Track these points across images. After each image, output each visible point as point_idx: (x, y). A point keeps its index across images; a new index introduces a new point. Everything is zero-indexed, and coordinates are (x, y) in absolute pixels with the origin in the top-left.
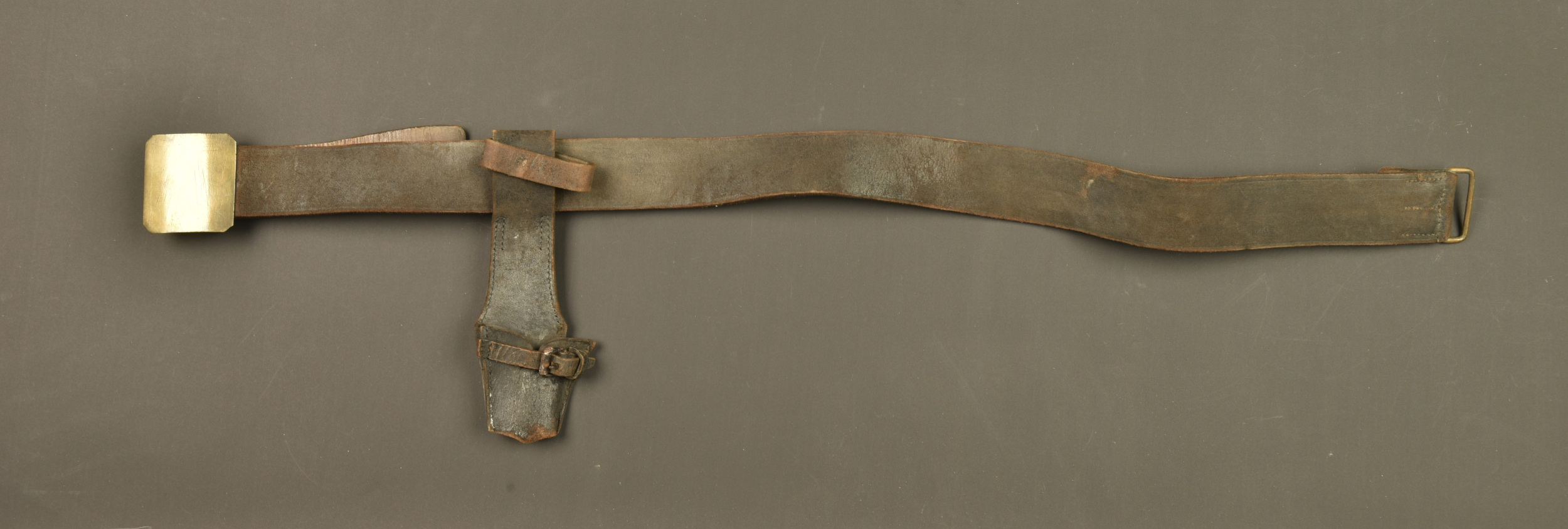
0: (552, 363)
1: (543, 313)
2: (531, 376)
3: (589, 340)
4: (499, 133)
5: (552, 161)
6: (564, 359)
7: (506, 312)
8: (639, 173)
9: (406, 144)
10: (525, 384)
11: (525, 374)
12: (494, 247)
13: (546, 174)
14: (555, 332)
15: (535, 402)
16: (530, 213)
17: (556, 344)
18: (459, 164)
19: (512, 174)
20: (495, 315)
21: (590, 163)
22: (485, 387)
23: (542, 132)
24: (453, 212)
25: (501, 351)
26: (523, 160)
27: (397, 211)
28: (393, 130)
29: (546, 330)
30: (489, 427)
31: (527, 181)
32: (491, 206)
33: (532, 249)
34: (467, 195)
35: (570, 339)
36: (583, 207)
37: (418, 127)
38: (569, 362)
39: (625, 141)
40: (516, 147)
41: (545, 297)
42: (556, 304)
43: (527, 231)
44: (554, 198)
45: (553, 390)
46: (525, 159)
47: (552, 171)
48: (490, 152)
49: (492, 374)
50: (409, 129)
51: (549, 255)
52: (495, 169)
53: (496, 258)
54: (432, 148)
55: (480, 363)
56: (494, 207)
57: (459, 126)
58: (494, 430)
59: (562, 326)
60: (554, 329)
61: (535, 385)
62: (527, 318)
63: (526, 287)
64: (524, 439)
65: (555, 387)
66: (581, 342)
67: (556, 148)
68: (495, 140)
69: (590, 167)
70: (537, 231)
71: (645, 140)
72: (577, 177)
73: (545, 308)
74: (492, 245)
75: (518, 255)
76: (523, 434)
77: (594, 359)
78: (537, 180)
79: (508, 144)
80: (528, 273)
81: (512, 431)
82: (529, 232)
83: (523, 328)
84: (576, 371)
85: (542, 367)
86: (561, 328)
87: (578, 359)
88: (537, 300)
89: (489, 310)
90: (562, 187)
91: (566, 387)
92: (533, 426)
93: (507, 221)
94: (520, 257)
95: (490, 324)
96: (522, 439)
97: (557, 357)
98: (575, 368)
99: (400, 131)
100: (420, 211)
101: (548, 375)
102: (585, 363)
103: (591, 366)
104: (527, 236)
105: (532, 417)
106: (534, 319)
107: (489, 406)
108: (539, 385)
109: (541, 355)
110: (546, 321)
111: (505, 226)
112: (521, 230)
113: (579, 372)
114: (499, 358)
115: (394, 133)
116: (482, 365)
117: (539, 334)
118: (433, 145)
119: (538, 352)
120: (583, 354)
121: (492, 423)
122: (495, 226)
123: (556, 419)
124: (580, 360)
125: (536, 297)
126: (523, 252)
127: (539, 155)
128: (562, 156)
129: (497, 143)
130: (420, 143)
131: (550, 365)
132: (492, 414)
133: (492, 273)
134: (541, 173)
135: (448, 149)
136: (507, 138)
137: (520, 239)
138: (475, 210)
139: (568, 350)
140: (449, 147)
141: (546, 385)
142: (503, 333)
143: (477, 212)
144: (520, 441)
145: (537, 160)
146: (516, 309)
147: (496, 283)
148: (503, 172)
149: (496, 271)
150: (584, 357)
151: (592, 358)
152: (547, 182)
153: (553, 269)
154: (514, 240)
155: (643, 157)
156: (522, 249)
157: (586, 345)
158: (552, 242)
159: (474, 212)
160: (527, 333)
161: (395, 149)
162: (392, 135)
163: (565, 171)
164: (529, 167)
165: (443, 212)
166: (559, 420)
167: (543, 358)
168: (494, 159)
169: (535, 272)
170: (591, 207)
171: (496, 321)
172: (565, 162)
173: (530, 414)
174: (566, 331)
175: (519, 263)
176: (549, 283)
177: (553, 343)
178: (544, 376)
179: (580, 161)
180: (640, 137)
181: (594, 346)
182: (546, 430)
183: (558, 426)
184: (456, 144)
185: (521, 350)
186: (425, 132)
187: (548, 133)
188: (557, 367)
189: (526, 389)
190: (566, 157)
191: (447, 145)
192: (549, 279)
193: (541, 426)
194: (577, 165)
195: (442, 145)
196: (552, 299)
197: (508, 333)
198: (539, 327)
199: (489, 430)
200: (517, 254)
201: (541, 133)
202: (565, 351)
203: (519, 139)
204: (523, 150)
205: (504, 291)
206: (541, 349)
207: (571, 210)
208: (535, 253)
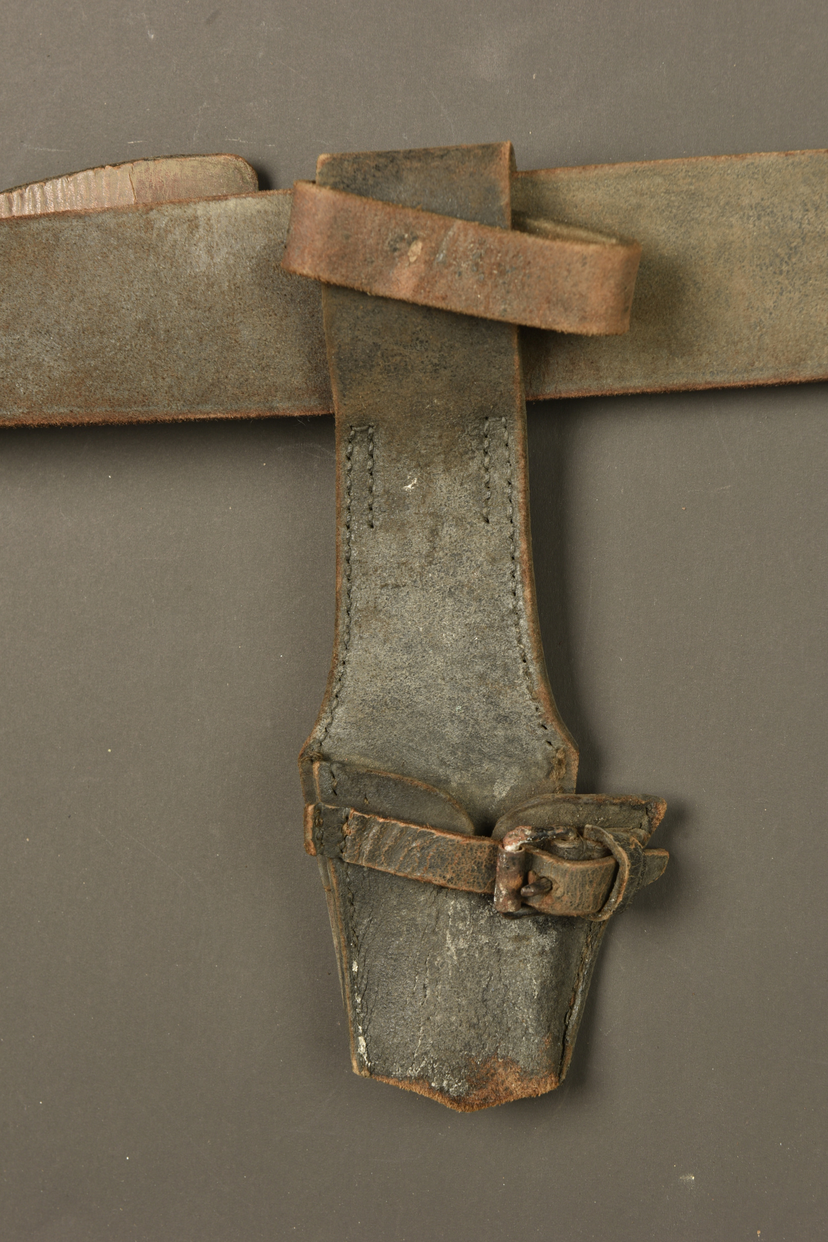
0: (532, 878)
1: (503, 719)
2: (472, 910)
3: (645, 797)
4: (335, 163)
5: (501, 241)
6: (567, 865)
7: (389, 715)
8: (785, 268)
9: (78, 216)
10: (454, 936)
11: (453, 905)
12: (346, 517)
13: (482, 284)
14: (541, 774)
15: (486, 990)
16: (447, 411)
17: (544, 813)
18: (228, 266)
19: (381, 290)
20: (357, 725)
21: (625, 241)
22: (339, 943)
23: (469, 150)
24: (220, 415)
25: (378, 839)
26: (409, 244)
27: (57, 421)
28: (46, 180)
29: (515, 769)
30: (355, 1064)
31: (429, 311)
32: (325, 395)
33: (459, 521)
34: (254, 362)
35: (585, 797)
36: (611, 384)
37: (114, 165)
38: (584, 873)
39: (739, 164)
40: (387, 202)
41: (506, 668)
42: (540, 688)
43: (441, 467)
44: (516, 358)
45: (542, 953)
46: (415, 238)
47: (502, 273)
48: (307, 222)
49: (357, 905)
50: (91, 173)
51: (512, 537)
52: (325, 276)
53: (354, 554)
54: (149, 226)
55: (321, 872)
56: (335, 397)
57: (237, 157)
58: (371, 1071)
59: (560, 756)
60: (536, 764)
61: (484, 939)
62: (453, 733)
63: (447, 638)
64: (458, 1100)
65: (547, 941)
66: (622, 804)
67: (513, 199)
68: (323, 185)
69: (622, 252)
70: (474, 466)
71: (801, 156)
72: (583, 287)
73: (506, 703)
74: (339, 514)
75: (419, 542)
76: (455, 1087)
77: (666, 854)
78: (457, 305)
79: (361, 193)
80: (451, 594)
81: (423, 1078)
82: (447, 470)
83: (443, 763)
84: (607, 898)
85: (502, 889)
86: (560, 762)
87: (610, 862)
88: (482, 677)
89: (340, 712)
90: (536, 322)
91: (582, 939)
92: (485, 1062)
93: (380, 439)
94: (425, 548)
95: (342, 753)
96: (453, 1100)
97: (546, 859)
98: (604, 888)
99: (64, 179)
100: (124, 419)
101: (521, 911)
102: (632, 871)
103: (656, 875)
104: (442, 482)
105: (479, 1036)
106: (475, 736)
107: (353, 999)
108: (496, 940)
109: (495, 852)
110: (511, 740)
111: (377, 452)
112: (423, 465)
113: (616, 900)
114: (372, 857)
115: (48, 187)
116: (327, 877)
117: (493, 782)
118: (153, 214)
119: (487, 843)
120: (625, 845)
121: (362, 1050)
122: (344, 454)
123: (555, 1039)
124: (617, 866)
125: (479, 668)
126: (434, 532)
127: (459, 223)
128: (536, 224)
129: (325, 194)
130: (116, 211)
131: (525, 883)
132: (362, 1022)
133: (344, 598)
134: (469, 281)
135: (193, 223)
136: (360, 177)
137: (423, 493)
138: (284, 407)
139: (580, 832)
140: (196, 218)
141: (518, 938)
142: (383, 782)
143: (288, 413)
144: (449, 1106)
145: (455, 240)
146: (420, 707)
147: (355, 630)
148: (349, 283)
149: (356, 594)
150: (631, 856)
151: (656, 853)
152: (487, 308)
153: (527, 581)
154: (404, 496)
155: (797, 215)
156: (430, 522)
157: (638, 814)
158: (519, 497)
159: (281, 413)
160: (456, 779)
161: (49, 234)
162: (43, 194)
163: (543, 269)
164: (429, 263)
165: (192, 417)
166: (564, 1041)
167: (502, 862)
168: (319, 244)
169: (471, 591)
170: (637, 383)
171: (362, 743)
172: (540, 241)
173: (472, 1026)
174: (575, 770)
175: (422, 567)
176: (517, 625)
177: (532, 811)
178: (509, 916)
179: (591, 236)
180: (785, 149)
181: (661, 817)
182: (525, 1075)
183: (563, 1056)
184: (215, 208)
185: (437, 834)
186: (134, 180)
187: (489, 151)
188: (545, 888)
189: (459, 952)
190: (547, 225)
191: (190, 211)
192: (515, 611)
193: (509, 1063)
194: (578, 248)
195: (177, 212)
196: (527, 673)
197: (396, 783)
198: (492, 759)
199: (356, 1070)
200: (416, 539)
201: (466, 153)
202: (572, 836)
203: (398, 177)
204: (410, 212)
205: (381, 652)
206: (500, 827)
207: (574, 395)
208: (471, 534)
